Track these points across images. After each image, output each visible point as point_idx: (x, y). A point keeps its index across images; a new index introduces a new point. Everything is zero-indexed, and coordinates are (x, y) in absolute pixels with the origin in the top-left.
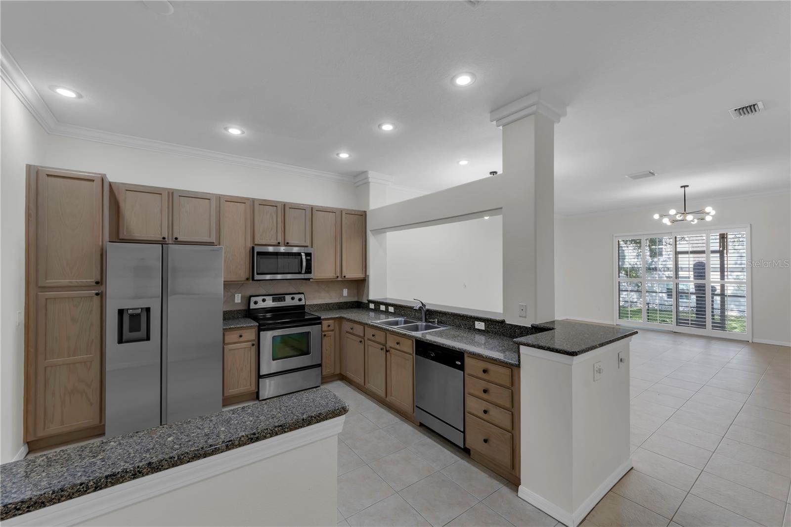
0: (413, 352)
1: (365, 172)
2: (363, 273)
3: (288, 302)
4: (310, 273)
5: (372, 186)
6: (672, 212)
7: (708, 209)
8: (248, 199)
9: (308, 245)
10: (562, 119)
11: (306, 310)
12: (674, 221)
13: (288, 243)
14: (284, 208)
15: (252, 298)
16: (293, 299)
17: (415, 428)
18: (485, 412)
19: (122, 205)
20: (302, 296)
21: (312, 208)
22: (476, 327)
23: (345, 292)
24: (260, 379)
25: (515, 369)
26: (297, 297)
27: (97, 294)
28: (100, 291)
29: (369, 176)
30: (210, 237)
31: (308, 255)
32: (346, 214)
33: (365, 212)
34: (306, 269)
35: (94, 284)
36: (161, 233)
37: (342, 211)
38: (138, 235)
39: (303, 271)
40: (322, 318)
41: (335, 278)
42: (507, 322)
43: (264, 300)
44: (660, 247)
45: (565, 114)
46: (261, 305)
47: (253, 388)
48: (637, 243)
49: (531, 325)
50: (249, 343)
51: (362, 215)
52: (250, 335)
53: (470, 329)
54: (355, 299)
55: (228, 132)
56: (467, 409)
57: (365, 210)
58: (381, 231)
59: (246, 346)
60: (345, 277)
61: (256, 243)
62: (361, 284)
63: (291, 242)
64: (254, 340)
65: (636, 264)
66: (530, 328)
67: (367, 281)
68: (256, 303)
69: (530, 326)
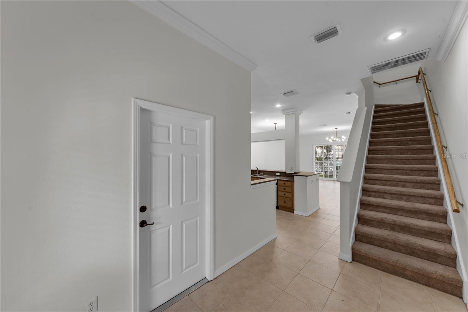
6: (332, 137)
7: (343, 137)
10: (301, 114)
12: (333, 140)
18: (285, 195)
22: (277, 174)
25: (293, 182)
42: (287, 172)
44: (330, 148)
45: (302, 113)
48: (321, 147)
49: (294, 173)
53: (274, 175)
56: (279, 195)
65: (321, 156)
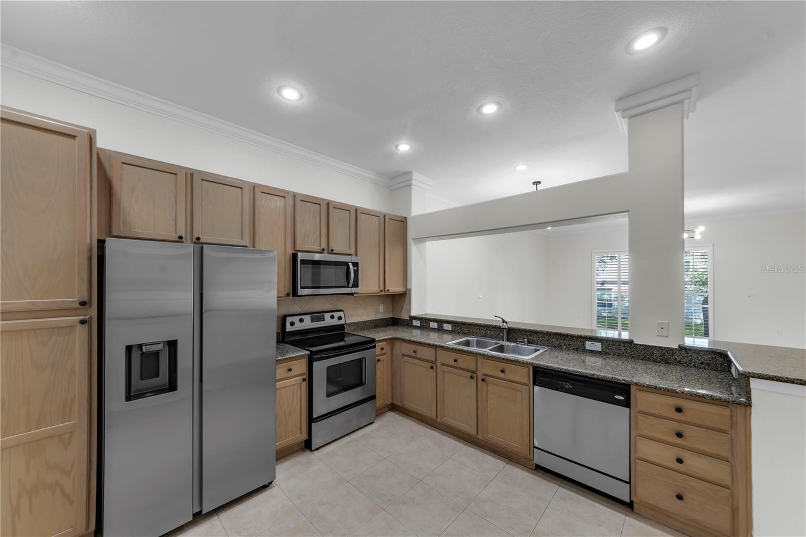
0: (529, 382)
1: (409, 173)
2: (404, 287)
3: (328, 321)
4: (357, 286)
5: (414, 189)
8: (288, 192)
9: (353, 253)
11: (346, 331)
13: (332, 250)
14: (328, 208)
15: (288, 318)
16: (332, 317)
17: (531, 473)
18: (679, 461)
19: (116, 184)
20: (341, 314)
21: (356, 209)
22: (587, 348)
23: (381, 308)
24: (313, 424)
26: (336, 315)
27: (83, 322)
28: (87, 317)
29: (414, 178)
30: (242, 239)
31: (356, 265)
32: (389, 219)
33: (406, 218)
34: (354, 281)
35: (78, 305)
36: (176, 230)
37: (385, 216)
38: (140, 231)
39: (351, 285)
40: (376, 340)
41: (378, 292)
42: (636, 342)
43: (301, 321)
46: (298, 326)
47: (304, 436)
49: (679, 346)
50: (299, 378)
51: (403, 222)
52: (300, 367)
53: (577, 349)
54: (390, 316)
55: (281, 95)
57: (406, 216)
58: (421, 240)
59: (294, 383)
60: (388, 290)
61: (298, 248)
62: (400, 298)
63: (337, 249)
64: (304, 374)
66: (676, 349)
67: (407, 295)
68: (292, 324)
69: (677, 347)
